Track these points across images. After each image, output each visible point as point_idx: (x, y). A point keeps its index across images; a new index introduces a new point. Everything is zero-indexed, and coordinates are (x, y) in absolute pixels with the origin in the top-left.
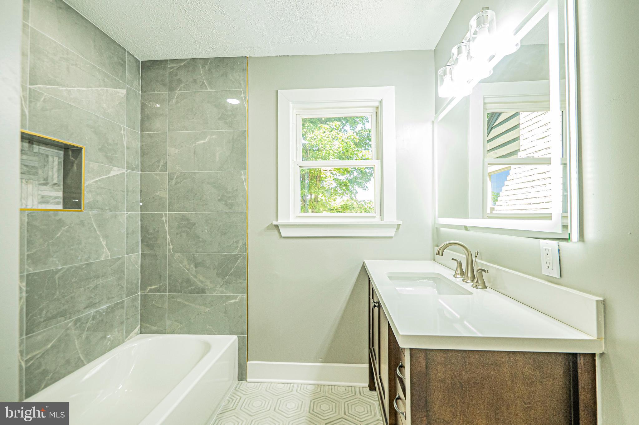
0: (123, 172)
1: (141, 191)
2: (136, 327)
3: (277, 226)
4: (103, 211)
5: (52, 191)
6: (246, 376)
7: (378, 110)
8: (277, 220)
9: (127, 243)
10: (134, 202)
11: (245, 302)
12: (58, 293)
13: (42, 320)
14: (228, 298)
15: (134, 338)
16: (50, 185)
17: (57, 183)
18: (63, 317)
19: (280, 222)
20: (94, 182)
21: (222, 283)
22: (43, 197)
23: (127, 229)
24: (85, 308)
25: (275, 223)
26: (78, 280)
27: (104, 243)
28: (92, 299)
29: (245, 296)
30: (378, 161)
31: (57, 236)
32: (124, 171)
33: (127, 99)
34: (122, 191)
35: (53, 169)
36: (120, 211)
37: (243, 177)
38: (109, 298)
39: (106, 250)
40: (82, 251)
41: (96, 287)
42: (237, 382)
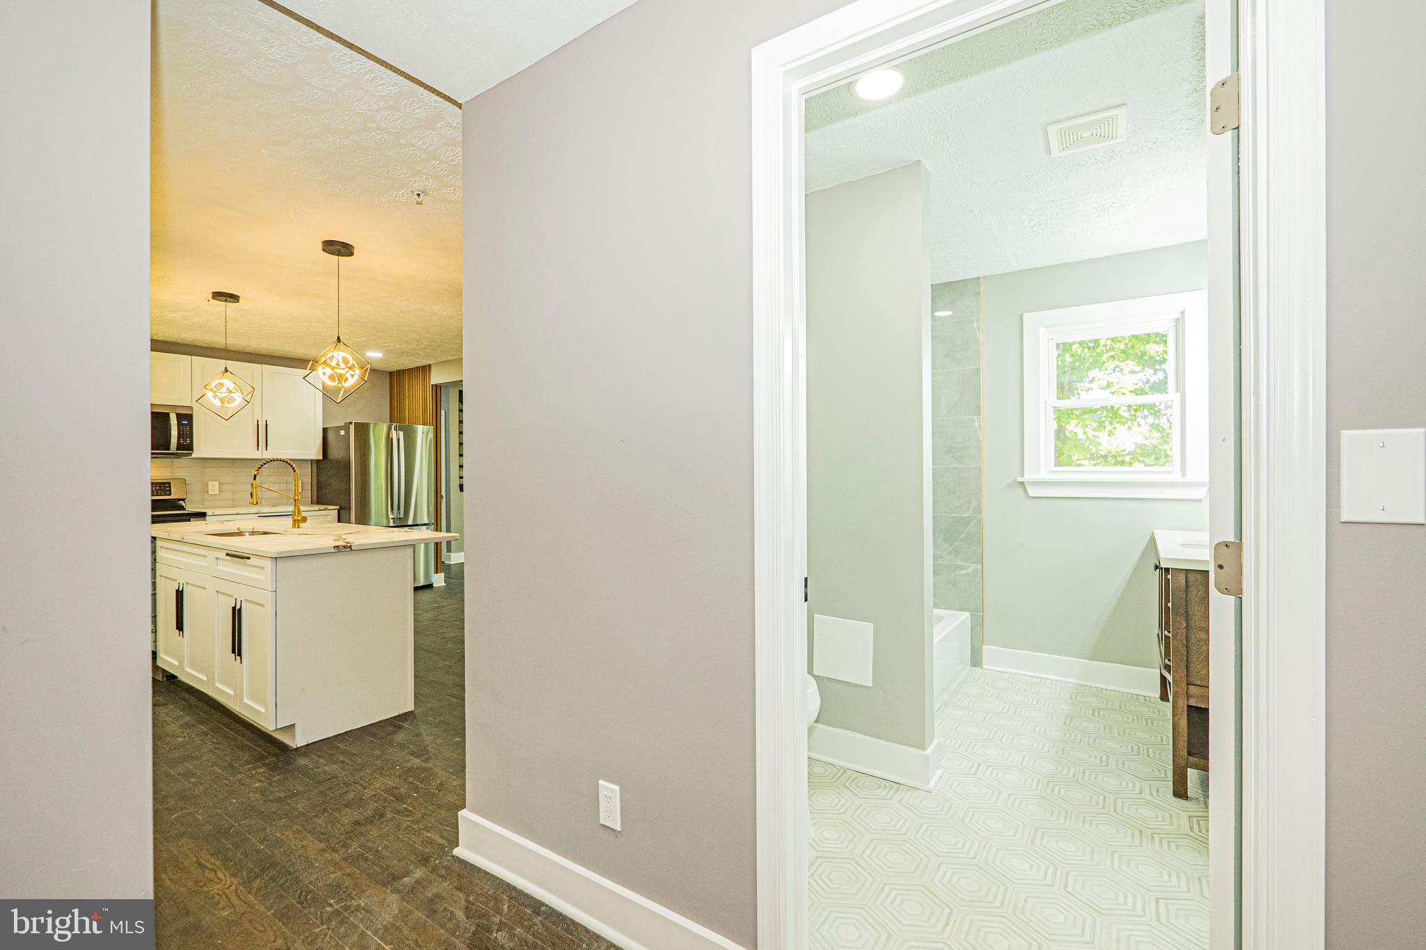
3: (1022, 484)
6: (981, 662)
7: (1179, 323)
8: (1023, 476)
11: (980, 574)
14: (958, 568)
19: (1027, 477)
21: (951, 549)
25: (1020, 479)
29: (980, 566)
30: (1179, 394)
37: (976, 424)
42: (969, 667)
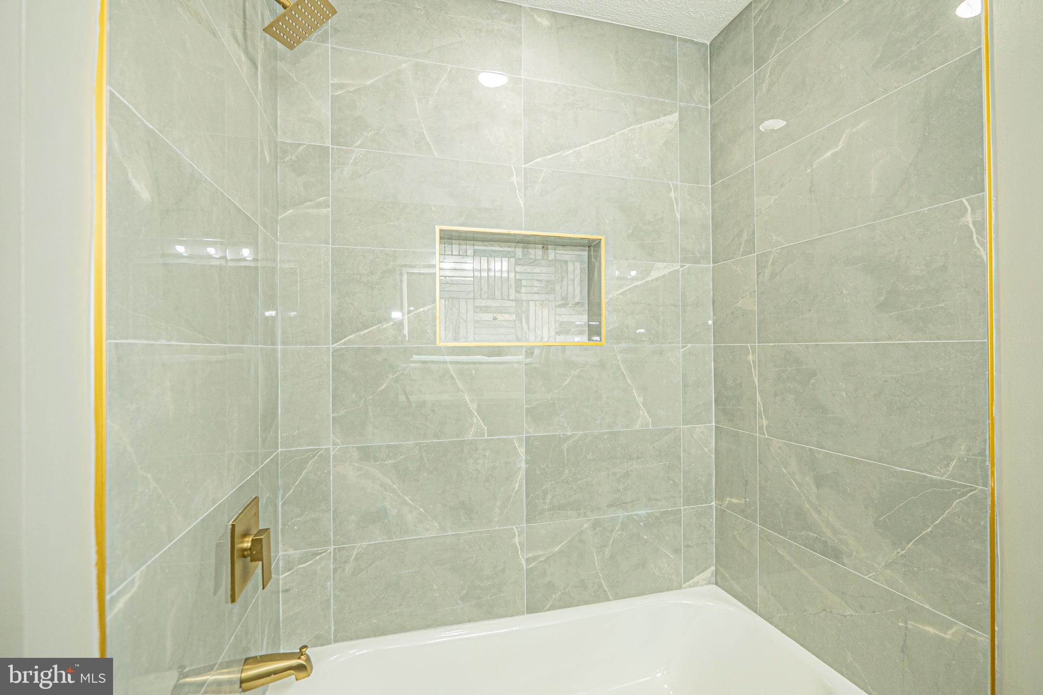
0: (675, 268)
1: (714, 301)
2: (706, 569)
4: (638, 343)
5: (574, 314)
9: (684, 402)
10: (699, 323)
12: (567, 471)
13: (547, 507)
15: (701, 587)
16: (570, 305)
17: (579, 301)
18: (576, 512)
20: (621, 294)
22: (562, 323)
23: (684, 375)
24: (610, 506)
26: (596, 457)
27: (640, 400)
28: (620, 493)
31: (565, 383)
32: (677, 267)
33: (681, 129)
34: (673, 305)
35: (574, 281)
36: (670, 343)
37: (969, 218)
38: (650, 499)
39: (644, 413)
40: (602, 411)
41: (627, 475)
